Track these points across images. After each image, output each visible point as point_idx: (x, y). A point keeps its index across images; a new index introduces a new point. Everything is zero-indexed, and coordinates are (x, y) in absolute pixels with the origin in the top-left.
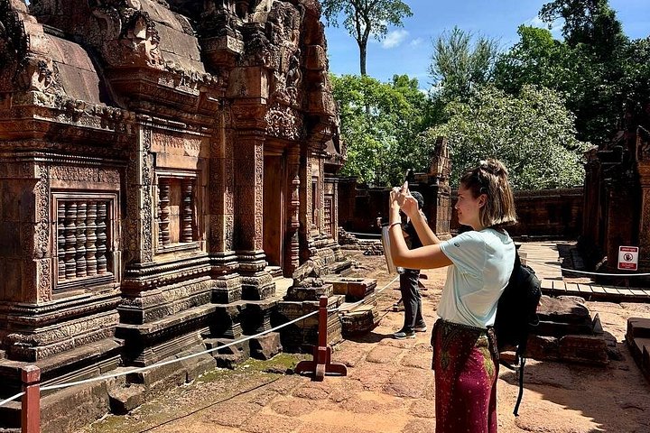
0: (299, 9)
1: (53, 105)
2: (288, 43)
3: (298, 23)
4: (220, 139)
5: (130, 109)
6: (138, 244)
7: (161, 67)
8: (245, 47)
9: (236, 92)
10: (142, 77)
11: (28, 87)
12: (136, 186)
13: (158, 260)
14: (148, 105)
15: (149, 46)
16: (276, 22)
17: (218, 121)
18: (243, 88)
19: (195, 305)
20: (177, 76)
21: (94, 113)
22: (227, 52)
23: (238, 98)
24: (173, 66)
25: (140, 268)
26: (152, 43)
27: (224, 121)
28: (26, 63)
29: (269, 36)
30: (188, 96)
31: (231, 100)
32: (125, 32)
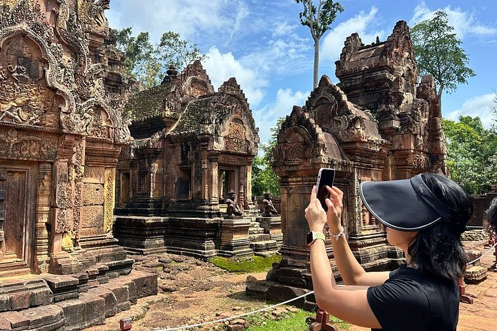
0: (428, 101)
1: (327, 162)
2: (423, 120)
3: (428, 108)
4: (388, 171)
5: (352, 161)
6: (355, 224)
7: (366, 140)
8: (401, 124)
9: (396, 147)
10: (358, 145)
11: (319, 155)
12: (353, 196)
13: (363, 233)
14: (358, 157)
15: (362, 132)
16: (417, 110)
17: (387, 162)
18: (401, 145)
19: (380, 258)
20: (371, 142)
21: (339, 164)
22: (392, 128)
23: (397, 150)
24: (370, 139)
25: (356, 236)
26: (363, 129)
27: (390, 162)
28: (318, 145)
29: (413, 118)
30: (374, 151)
31: (393, 151)
32: (350, 126)
